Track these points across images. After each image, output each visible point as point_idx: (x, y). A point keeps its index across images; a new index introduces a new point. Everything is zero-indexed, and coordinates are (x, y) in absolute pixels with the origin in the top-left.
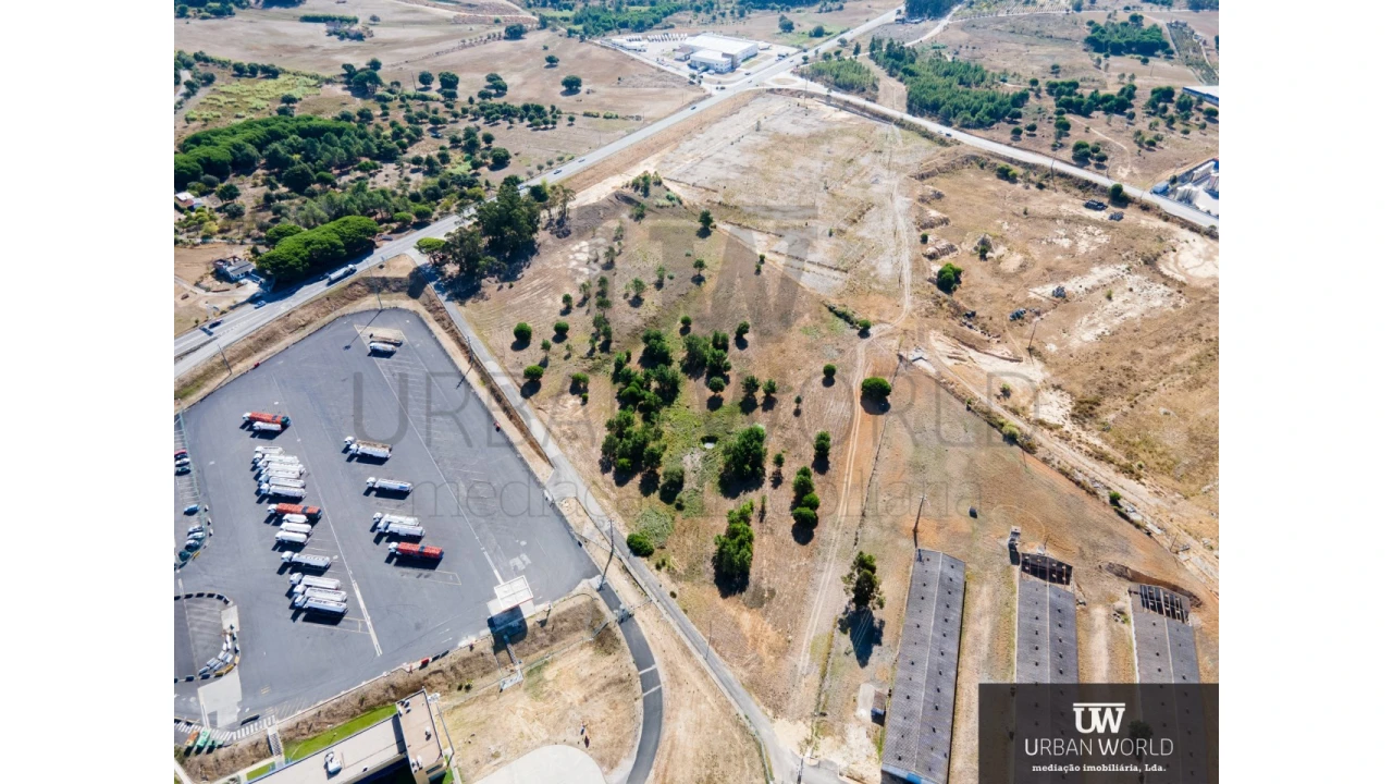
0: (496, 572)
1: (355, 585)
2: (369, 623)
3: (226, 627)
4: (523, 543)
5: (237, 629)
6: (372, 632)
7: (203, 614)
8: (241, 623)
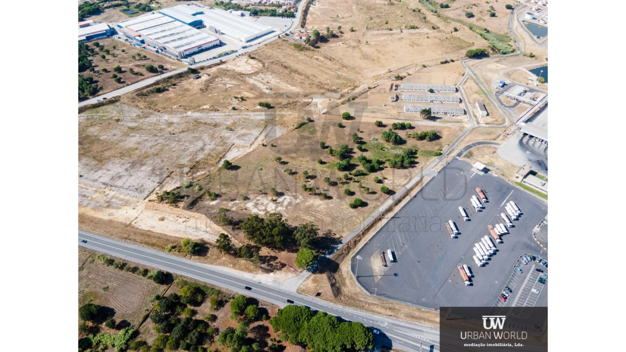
0: (471, 177)
1: (501, 206)
2: (508, 197)
3: (539, 229)
4: (457, 174)
5: (537, 226)
6: (510, 194)
7: (542, 238)
8: (535, 226)
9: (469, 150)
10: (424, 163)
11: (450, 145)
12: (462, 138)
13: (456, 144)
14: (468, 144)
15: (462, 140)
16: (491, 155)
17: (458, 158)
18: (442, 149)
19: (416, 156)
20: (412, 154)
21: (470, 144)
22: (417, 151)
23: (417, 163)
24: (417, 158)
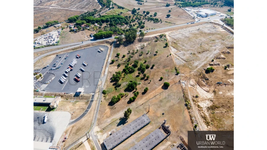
3: (52, 79)
6: (64, 87)
8: (54, 79)
9: (89, 104)
10: (108, 83)
11: (101, 102)
12: (96, 111)
13: (97, 104)
14: (90, 108)
15: (95, 110)
16: (74, 110)
17: (93, 94)
18: (104, 98)
19: (114, 86)
20: (117, 86)
21: (90, 110)
22: (116, 90)
23: (111, 82)
24: (113, 85)
